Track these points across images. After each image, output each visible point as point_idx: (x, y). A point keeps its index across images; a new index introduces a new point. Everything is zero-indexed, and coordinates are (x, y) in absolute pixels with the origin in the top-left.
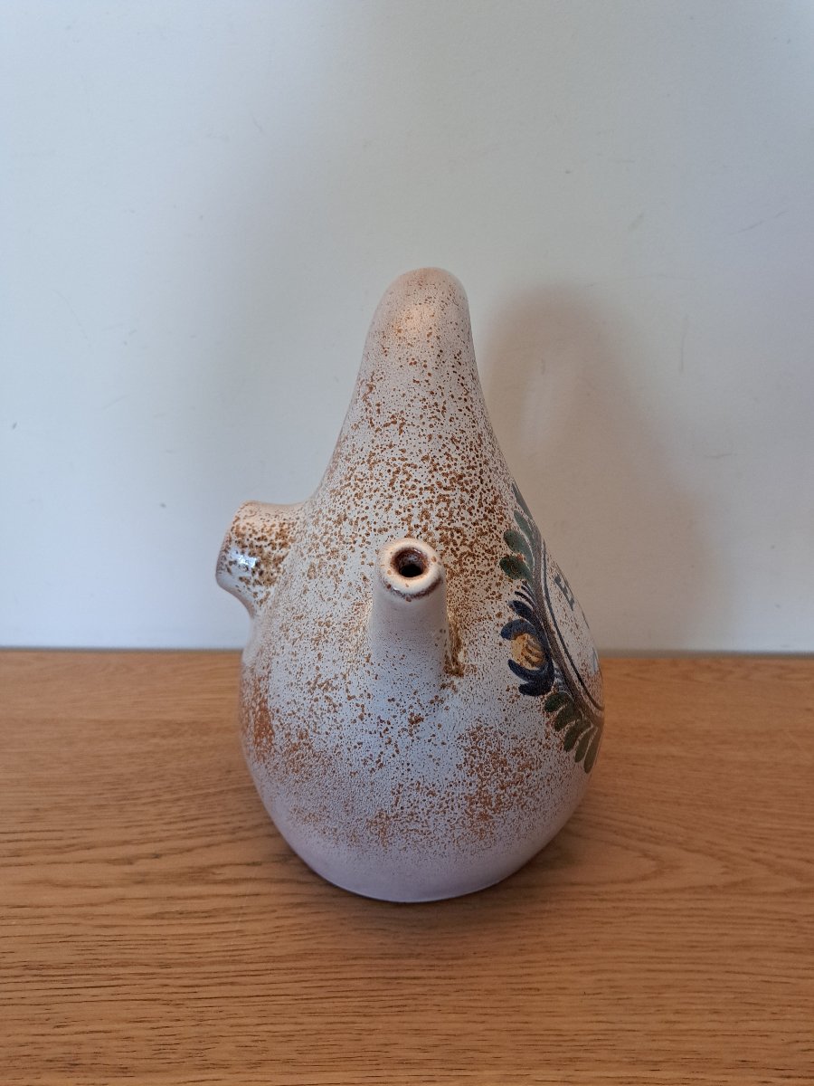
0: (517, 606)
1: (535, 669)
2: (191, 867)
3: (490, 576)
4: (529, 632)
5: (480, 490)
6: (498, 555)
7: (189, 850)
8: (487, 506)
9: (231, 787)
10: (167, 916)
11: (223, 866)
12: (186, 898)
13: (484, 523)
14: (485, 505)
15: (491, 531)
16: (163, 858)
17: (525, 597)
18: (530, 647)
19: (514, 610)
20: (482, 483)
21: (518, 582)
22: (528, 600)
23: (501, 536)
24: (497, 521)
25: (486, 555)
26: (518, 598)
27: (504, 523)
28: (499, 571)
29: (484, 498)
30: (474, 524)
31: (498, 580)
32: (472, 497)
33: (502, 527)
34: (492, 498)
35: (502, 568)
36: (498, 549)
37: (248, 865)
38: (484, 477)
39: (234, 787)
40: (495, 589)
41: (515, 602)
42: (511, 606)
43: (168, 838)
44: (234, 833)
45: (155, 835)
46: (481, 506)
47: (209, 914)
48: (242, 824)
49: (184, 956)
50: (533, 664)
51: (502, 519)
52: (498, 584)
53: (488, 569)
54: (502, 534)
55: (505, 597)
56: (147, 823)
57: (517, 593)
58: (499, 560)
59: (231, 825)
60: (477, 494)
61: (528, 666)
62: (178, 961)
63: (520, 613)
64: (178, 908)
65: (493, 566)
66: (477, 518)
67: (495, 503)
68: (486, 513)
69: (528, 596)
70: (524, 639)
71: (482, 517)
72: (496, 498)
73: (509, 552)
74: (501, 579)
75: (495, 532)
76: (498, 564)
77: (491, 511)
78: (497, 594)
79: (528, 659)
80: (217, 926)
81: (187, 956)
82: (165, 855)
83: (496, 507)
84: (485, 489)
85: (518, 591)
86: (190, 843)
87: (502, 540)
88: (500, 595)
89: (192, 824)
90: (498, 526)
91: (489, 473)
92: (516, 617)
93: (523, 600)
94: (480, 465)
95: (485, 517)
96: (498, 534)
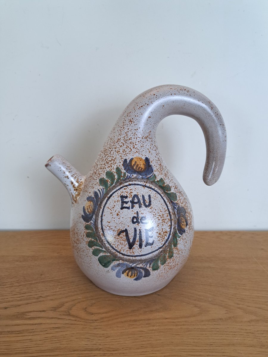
0: (96, 193)
1: (88, 213)
2: (18, 313)
3: (95, 181)
4: (93, 202)
5: (108, 156)
6: (101, 176)
7: (19, 306)
8: (107, 161)
9: (41, 281)
10: (3, 333)
11: (31, 312)
12: (13, 326)
13: (103, 165)
14: (107, 160)
15: (103, 169)
16: (8, 308)
17: (100, 192)
18: (90, 207)
19: (94, 194)
20: (110, 154)
21: (101, 187)
22: (100, 193)
23: (106, 172)
24: (107, 166)
25: (98, 175)
26: (98, 191)
27: (109, 168)
28: (98, 181)
29: (108, 158)
30: (101, 165)
31: (96, 183)
32: (105, 157)
33: (108, 170)
34: (111, 160)
35: (99, 181)
36: (102, 175)
37: (40, 311)
38: (112, 152)
39: (42, 281)
40: (94, 185)
41: (96, 192)
42: (94, 192)
43: (12, 301)
44: (38, 299)
45: (7, 300)
46: (105, 160)
47: (20, 332)
48: (42, 295)
49: (5, 350)
50: (88, 212)
51: (110, 167)
52: (95, 184)
53: (96, 179)
54: (106, 171)
55: (94, 189)
56: (5, 295)
57: (98, 190)
58: (100, 178)
59: (37, 296)
60: (107, 156)
61: (87, 211)
62: (3, 353)
63: (95, 196)
64: (9, 330)
65: (97, 179)
66: (103, 163)
67: (110, 161)
68: (106, 163)
69: (101, 192)
70: (91, 203)
71: (104, 164)
72: (112, 160)
73: (105, 177)
74: (97, 183)
75: (105, 169)
76: (99, 179)
77: (108, 163)
78: (93, 187)
79: (88, 209)
80: (21, 337)
81: (7, 350)
82: (9, 307)
83: (110, 162)
84: (110, 156)
85: (99, 189)
86: (20, 303)
87: (105, 173)
88: (94, 188)
89: (22, 295)
90: (107, 168)
91: (114, 152)
92: (93, 196)
93: (99, 193)
94: (113, 148)
95: (105, 164)
96: (105, 170)
